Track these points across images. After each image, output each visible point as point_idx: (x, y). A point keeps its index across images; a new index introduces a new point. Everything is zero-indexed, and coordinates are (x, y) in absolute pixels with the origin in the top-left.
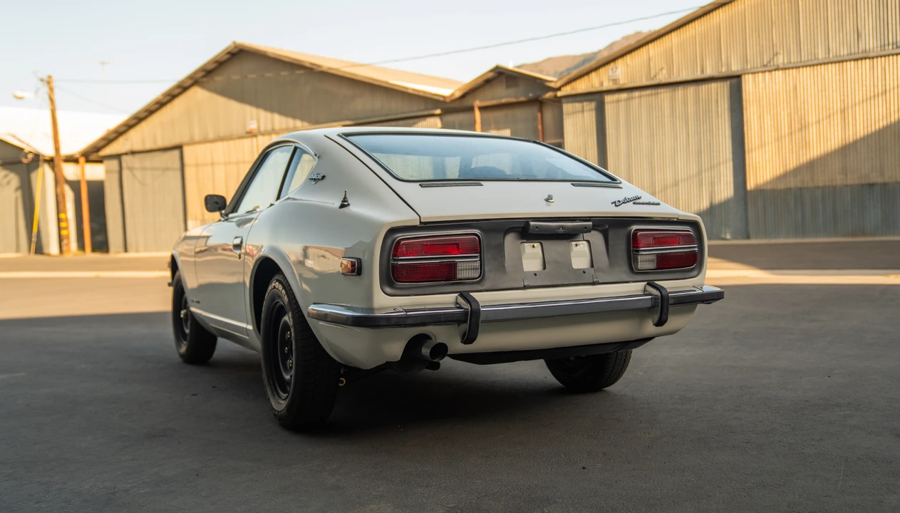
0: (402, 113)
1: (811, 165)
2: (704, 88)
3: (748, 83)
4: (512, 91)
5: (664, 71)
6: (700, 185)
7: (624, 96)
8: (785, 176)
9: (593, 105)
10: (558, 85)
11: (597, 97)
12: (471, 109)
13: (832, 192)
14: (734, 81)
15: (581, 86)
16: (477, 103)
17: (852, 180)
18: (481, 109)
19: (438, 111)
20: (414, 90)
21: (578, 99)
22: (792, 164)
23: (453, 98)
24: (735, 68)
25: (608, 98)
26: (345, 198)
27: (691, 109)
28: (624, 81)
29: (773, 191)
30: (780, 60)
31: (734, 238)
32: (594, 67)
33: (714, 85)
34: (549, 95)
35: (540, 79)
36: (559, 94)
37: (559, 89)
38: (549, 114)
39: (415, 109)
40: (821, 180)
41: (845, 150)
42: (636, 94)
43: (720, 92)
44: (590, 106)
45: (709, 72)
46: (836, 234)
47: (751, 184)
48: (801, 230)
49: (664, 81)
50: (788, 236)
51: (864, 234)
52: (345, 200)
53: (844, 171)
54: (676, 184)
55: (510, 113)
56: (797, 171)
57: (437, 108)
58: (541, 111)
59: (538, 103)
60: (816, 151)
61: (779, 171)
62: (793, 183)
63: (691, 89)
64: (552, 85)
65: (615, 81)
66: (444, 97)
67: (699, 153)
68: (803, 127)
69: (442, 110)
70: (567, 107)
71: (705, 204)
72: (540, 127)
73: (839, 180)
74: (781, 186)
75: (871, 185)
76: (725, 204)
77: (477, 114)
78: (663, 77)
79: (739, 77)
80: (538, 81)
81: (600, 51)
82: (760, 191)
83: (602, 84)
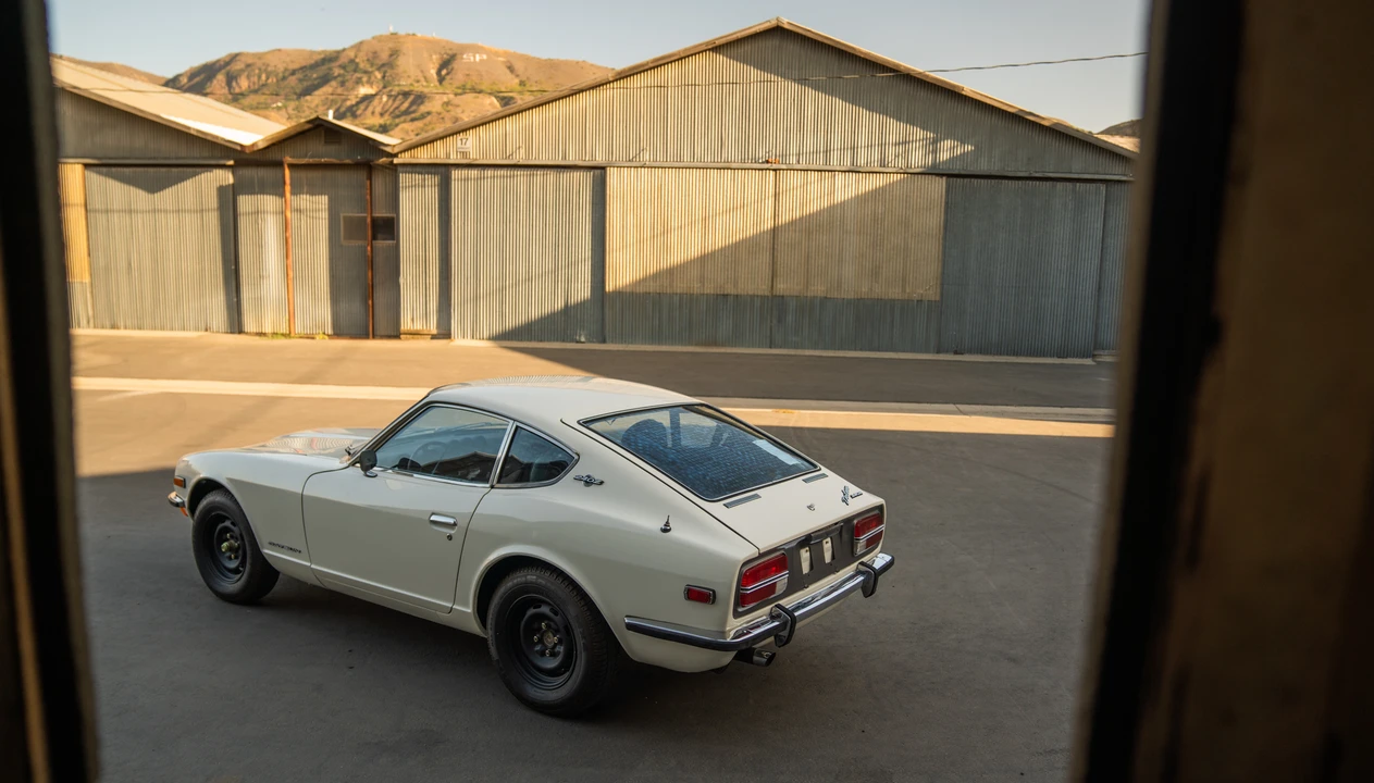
0: (177, 158)
1: (671, 272)
2: (566, 176)
3: (613, 176)
4: (332, 148)
5: (522, 151)
6: (556, 282)
7: (474, 173)
8: (644, 280)
9: (436, 179)
10: (396, 150)
11: (442, 171)
12: (279, 164)
13: (689, 301)
14: (598, 172)
15: (424, 155)
16: (288, 160)
17: (709, 289)
18: (291, 166)
19: (231, 162)
20: (198, 131)
21: (418, 169)
22: (652, 269)
23: (255, 149)
24: (600, 159)
25: (455, 174)
26: (667, 522)
27: (550, 198)
28: (475, 156)
29: (632, 294)
30: (646, 157)
31: (589, 341)
32: (441, 135)
33: (576, 174)
34: (383, 160)
35: (374, 140)
36: (396, 161)
37: (396, 155)
38: (380, 183)
39: (195, 155)
40: (680, 287)
41: (703, 259)
42: (489, 173)
43: (582, 182)
44: (432, 181)
45: (572, 160)
46: (690, 344)
47: (610, 286)
48: (657, 337)
49: (521, 162)
50: (644, 342)
51: (715, 344)
52: (667, 524)
53: (702, 279)
54: (529, 280)
55: (329, 174)
56: (657, 276)
57: (229, 159)
58: (370, 178)
59: (368, 167)
60: (677, 257)
61: (639, 275)
62: (652, 288)
63: (551, 175)
64: (388, 149)
65: (464, 154)
66: (241, 146)
67: (556, 245)
68: (666, 232)
69: (235, 162)
70: (405, 179)
71: (560, 305)
72: (368, 197)
73: (696, 288)
74: (641, 290)
75: (725, 296)
76: (582, 304)
77: (287, 172)
78: (520, 157)
79: (603, 168)
80: (370, 142)
81: (344, 50)
82: (619, 294)
83: (448, 156)
